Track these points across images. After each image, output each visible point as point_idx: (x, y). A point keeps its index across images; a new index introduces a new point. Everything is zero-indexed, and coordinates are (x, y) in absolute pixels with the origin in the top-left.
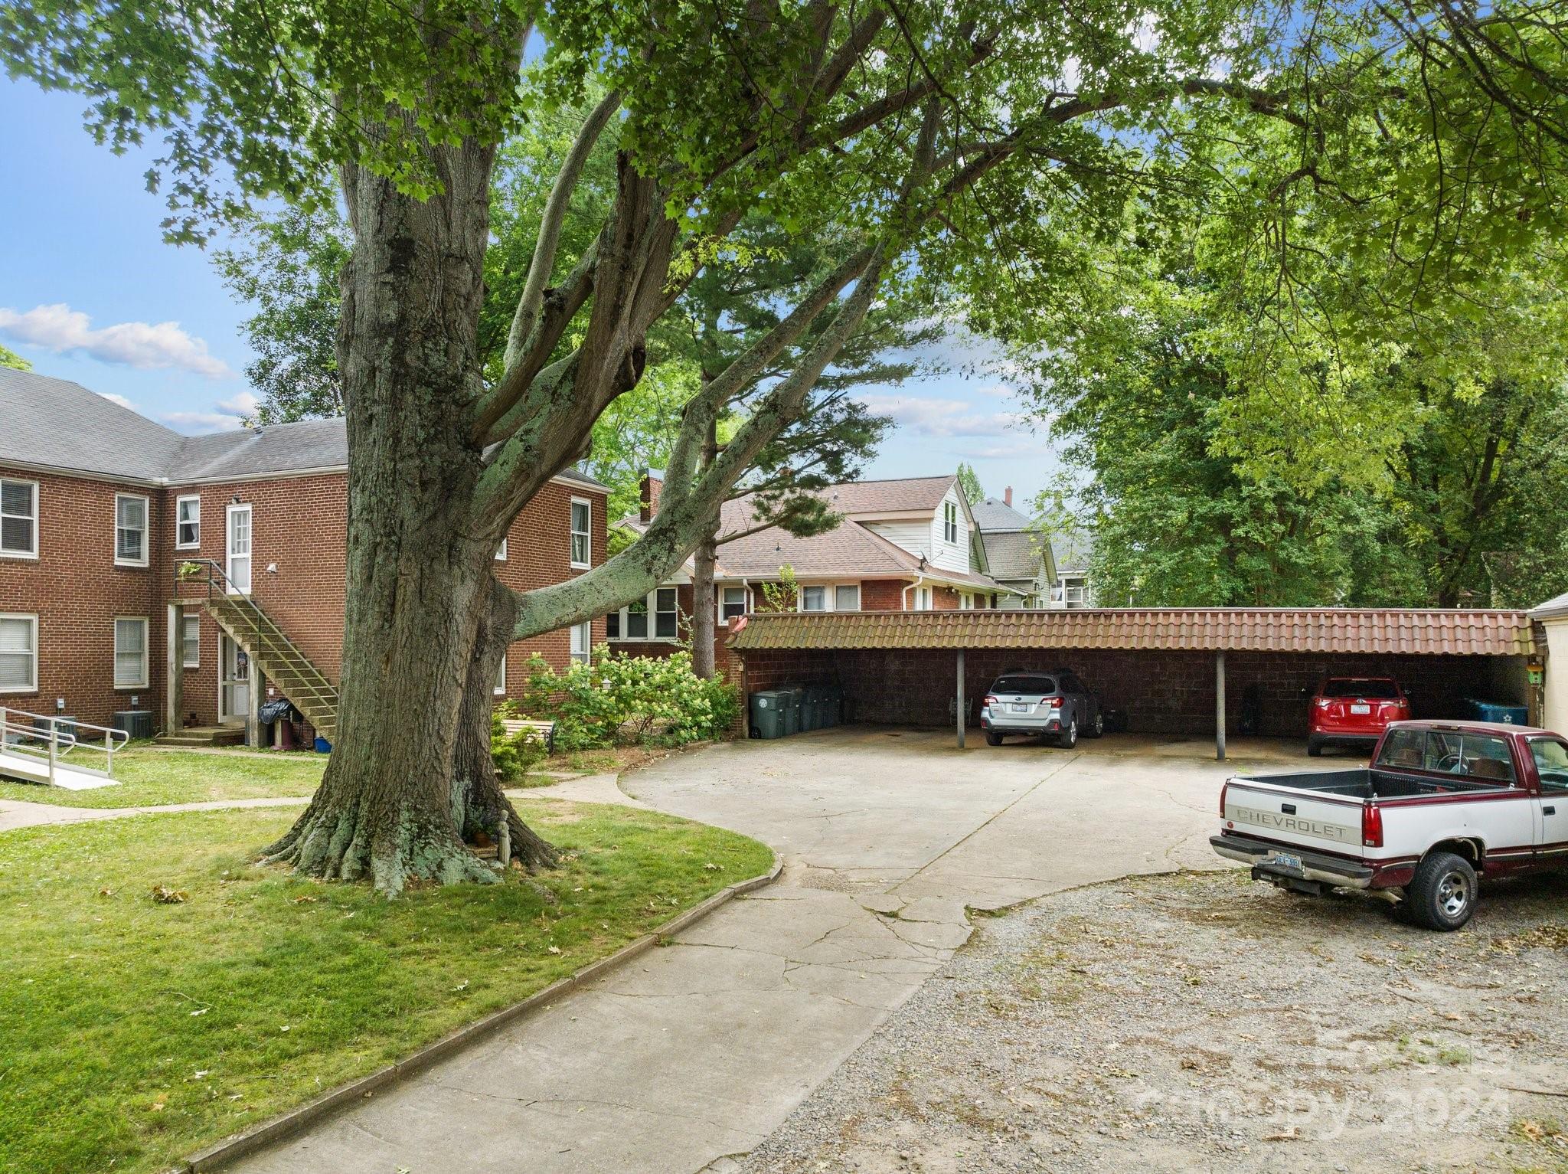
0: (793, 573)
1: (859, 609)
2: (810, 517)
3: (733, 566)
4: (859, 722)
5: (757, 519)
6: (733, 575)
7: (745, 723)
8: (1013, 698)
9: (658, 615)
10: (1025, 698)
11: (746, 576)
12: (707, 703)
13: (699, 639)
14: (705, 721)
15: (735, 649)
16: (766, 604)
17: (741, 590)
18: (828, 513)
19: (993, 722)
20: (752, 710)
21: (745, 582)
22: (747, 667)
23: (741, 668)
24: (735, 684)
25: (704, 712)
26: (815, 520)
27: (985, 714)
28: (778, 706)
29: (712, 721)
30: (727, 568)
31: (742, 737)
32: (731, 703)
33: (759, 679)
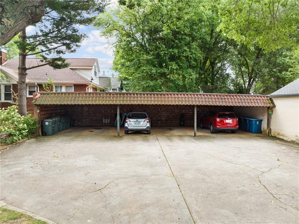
0: (53, 81)
1: (73, 91)
2: (60, 63)
3: (32, 79)
4: (76, 126)
5: (42, 61)
6: (32, 81)
7: (40, 130)
8: (135, 120)
9: (5, 94)
10: (139, 120)
11: (36, 82)
12: (25, 125)
13: (21, 101)
14: (25, 132)
15: (36, 105)
16: (44, 90)
17: (35, 86)
18: (66, 62)
19: (129, 128)
20: (42, 126)
21: (36, 84)
22: (41, 111)
23: (38, 111)
24: (36, 117)
25: (24, 129)
26: (62, 64)
27: (126, 125)
28: (52, 124)
29: (27, 132)
30: (29, 79)
31: (39, 136)
32: (34, 124)
33: (44, 115)
